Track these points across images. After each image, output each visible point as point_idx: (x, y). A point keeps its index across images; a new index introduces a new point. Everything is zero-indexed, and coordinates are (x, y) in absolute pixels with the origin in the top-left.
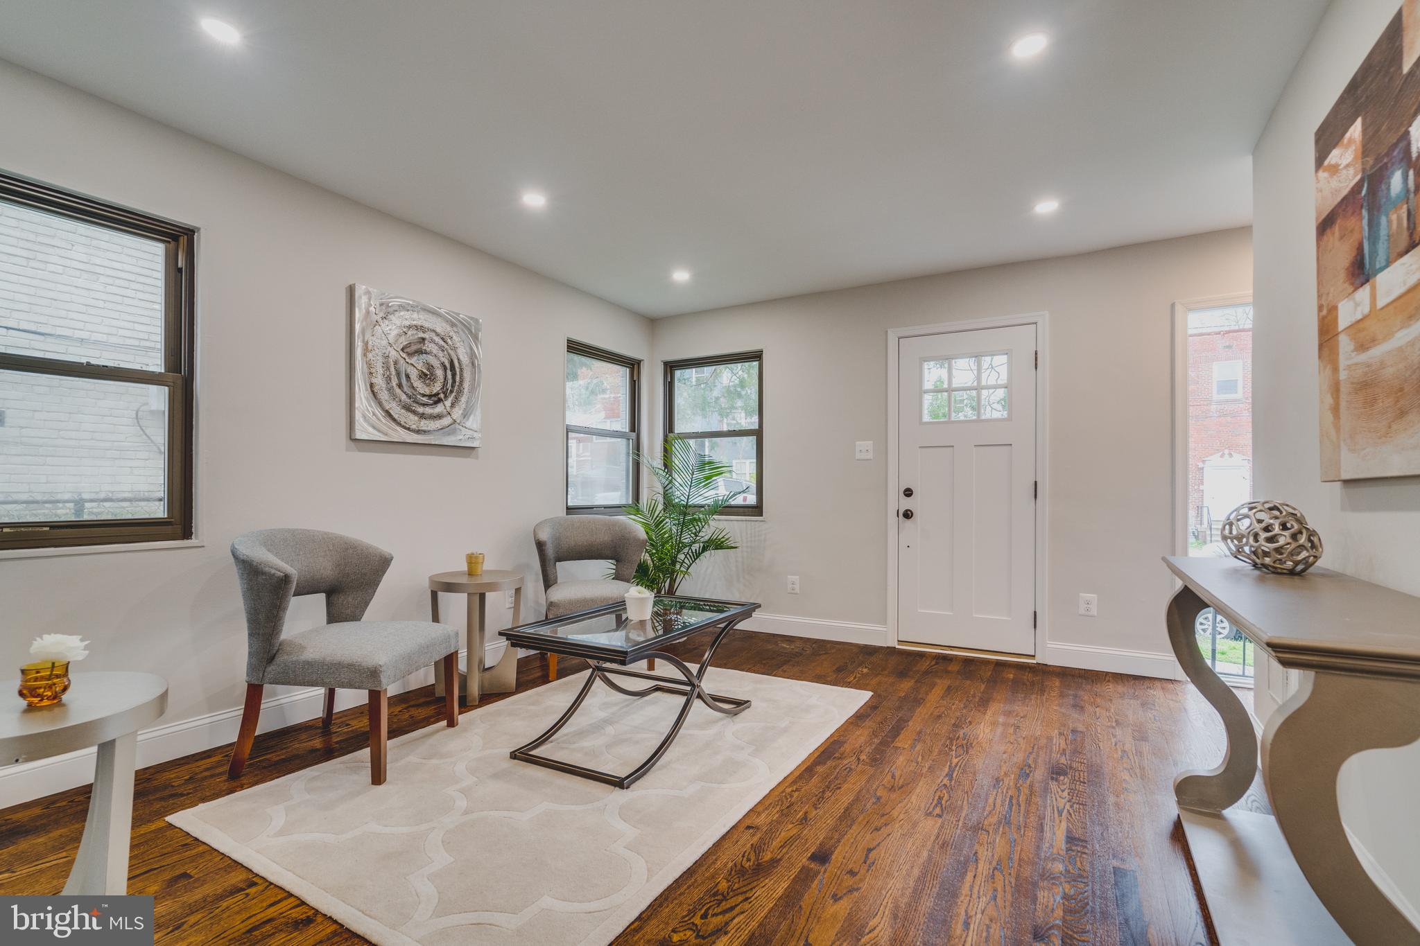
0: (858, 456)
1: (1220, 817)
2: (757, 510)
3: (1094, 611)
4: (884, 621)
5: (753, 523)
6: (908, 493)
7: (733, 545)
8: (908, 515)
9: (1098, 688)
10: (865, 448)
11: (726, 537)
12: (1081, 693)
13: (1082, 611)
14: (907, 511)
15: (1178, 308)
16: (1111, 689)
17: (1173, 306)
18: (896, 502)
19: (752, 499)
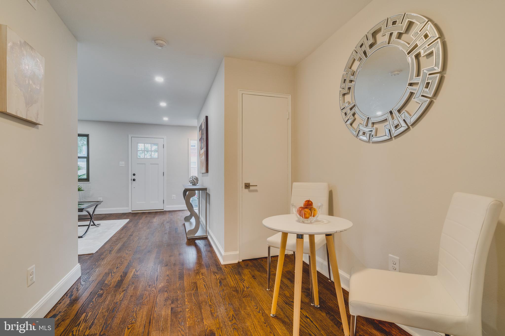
0: (120, 165)
1: (190, 221)
2: (87, 180)
3: (175, 198)
4: (128, 207)
5: (86, 184)
6: (134, 175)
7: (83, 190)
8: (134, 180)
9: (176, 213)
10: (122, 164)
11: (81, 187)
12: (172, 214)
13: (173, 199)
14: (134, 179)
15: (189, 140)
16: (177, 212)
17: (188, 139)
18: (131, 177)
19: (85, 177)
